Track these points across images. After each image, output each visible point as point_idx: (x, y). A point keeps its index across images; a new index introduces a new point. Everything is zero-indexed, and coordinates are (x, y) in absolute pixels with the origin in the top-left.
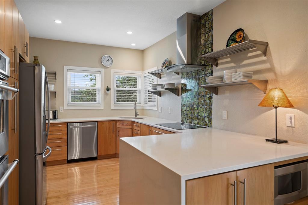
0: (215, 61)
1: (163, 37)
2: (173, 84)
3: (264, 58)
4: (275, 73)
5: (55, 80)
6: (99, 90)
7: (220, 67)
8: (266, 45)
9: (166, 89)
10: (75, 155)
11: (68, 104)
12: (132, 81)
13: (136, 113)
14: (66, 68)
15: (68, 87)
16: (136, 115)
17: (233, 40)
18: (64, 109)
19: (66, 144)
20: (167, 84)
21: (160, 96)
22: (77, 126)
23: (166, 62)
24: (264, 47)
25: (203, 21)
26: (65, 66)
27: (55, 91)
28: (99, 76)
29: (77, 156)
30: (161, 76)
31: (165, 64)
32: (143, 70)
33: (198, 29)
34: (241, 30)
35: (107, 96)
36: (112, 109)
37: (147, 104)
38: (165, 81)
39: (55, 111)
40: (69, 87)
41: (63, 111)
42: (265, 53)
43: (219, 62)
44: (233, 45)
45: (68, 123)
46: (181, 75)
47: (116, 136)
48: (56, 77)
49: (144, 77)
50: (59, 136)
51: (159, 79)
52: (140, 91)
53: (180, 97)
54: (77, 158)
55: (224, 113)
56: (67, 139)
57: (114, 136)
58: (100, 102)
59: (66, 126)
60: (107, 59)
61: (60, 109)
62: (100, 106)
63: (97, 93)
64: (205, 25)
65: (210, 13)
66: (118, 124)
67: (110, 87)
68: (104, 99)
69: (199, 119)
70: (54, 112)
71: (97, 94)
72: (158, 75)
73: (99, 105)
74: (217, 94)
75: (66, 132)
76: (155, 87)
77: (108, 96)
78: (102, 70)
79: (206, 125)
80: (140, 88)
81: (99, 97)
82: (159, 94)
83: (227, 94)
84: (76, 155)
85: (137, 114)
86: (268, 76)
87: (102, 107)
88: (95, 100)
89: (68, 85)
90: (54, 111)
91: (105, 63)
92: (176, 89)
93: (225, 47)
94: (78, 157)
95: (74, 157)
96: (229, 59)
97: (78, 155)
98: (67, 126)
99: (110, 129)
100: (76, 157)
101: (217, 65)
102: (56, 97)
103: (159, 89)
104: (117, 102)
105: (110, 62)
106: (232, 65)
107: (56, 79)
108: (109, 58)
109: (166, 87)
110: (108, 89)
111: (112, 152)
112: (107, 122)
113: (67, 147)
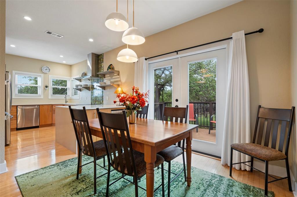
0: (104, 76)
1: (80, 62)
2: (87, 85)
3: (118, 76)
4: (121, 82)
6: (40, 87)
7: (106, 78)
8: (119, 72)
9: (83, 87)
11: (16, 95)
12: (63, 82)
13: (66, 101)
16: (66, 102)
17: (110, 68)
20: (83, 85)
21: (81, 91)
23: (83, 73)
24: (118, 73)
25: (100, 57)
26: (13, 71)
28: (40, 79)
31: (83, 75)
32: (71, 76)
33: (98, 60)
34: (111, 65)
36: (49, 98)
37: (73, 96)
38: (83, 83)
42: (119, 75)
43: (106, 76)
44: (109, 70)
45: (17, 106)
46: (91, 81)
47: (52, 114)
49: (72, 80)
51: (80, 82)
52: (69, 89)
53: (91, 91)
55: (107, 97)
57: (51, 113)
58: (41, 94)
60: (45, 68)
63: (38, 88)
64: (100, 59)
65: (102, 55)
66: (54, 106)
67: (48, 85)
68: (44, 93)
69: (98, 102)
72: (80, 80)
73: (40, 96)
74: (105, 90)
75: (16, 111)
76: (77, 86)
77: (46, 91)
78: (42, 75)
79: (101, 103)
80: (69, 87)
81: (40, 91)
82: (80, 90)
83: (108, 90)
86: (119, 83)
87: (42, 97)
88: (37, 93)
89: (16, 83)
91: (44, 71)
92: (89, 88)
93: (107, 71)
96: (109, 76)
98: (16, 108)
99: (48, 110)
101: (105, 78)
103: (79, 87)
104: (53, 94)
105: (48, 70)
106: (110, 78)
108: (47, 68)
109: (83, 86)
110: (47, 87)
111: (50, 123)
112: (46, 106)
113: (16, 120)
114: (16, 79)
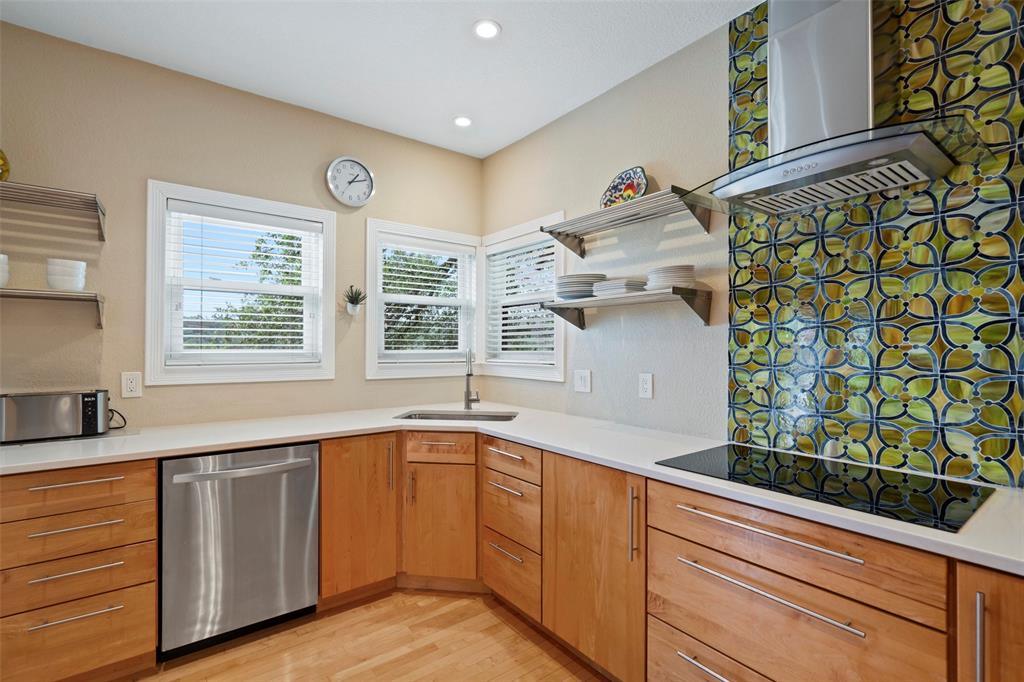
2: (689, 271)
5: (97, 243)
6: (314, 300)
9: (675, 290)
10: (204, 621)
11: (170, 357)
13: (468, 393)
14: (157, 190)
15: (167, 281)
16: (469, 401)
18: (148, 383)
19: (153, 573)
21: (582, 326)
22: (210, 472)
23: (623, 187)
26: (151, 183)
27: (91, 292)
28: (317, 242)
29: (213, 623)
30: (587, 246)
31: (617, 195)
35: (350, 324)
36: (368, 378)
37: (495, 356)
39: (95, 395)
40: (175, 282)
41: (139, 393)
45: (160, 460)
46: (723, 232)
48: (99, 227)
49: (488, 257)
50: (104, 538)
51: (577, 257)
53: (716, 330)
54: (211, 632)
56: (153, 545)
57: (392, 501)
58: (320, 350)
59: (150, 475)
60: (349, 172)
61: (123, 385)
62: (319, 367)
63: (306, 309)
66: (410, 445)
67: (362, 290)
68: (338, 340)
69: (890, 437)
70: (85, 404)
71: (305, 316)
73: (315, 360)
75: (153, 509)
77: (353, 325)
78: (330, 217)
80: (468, 297)
81: (316, 327)
82: (579, 316)
84: (207, 618)
85: (474, 397)
87: (328, 372)
88: (297, 340)
90: (85, 396)
91: (340, 189)
94: (216, 628)
95: (202, 631)
97: (214, 617)
98: (154, 480)
99: (376, 472)
100: (209, 628)
102: (99, 326)
103: (609, 294)
104: (386, 348)
105: (363, 187)
107: (101, 238)
108: (357, 170)
110: (354, 299)
112: (364, 443)
113: (153, 586)
114: (168, 246)
